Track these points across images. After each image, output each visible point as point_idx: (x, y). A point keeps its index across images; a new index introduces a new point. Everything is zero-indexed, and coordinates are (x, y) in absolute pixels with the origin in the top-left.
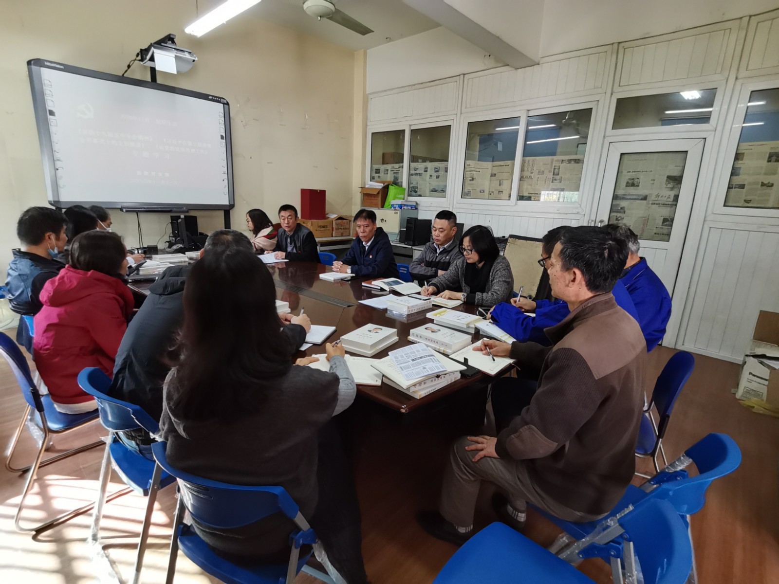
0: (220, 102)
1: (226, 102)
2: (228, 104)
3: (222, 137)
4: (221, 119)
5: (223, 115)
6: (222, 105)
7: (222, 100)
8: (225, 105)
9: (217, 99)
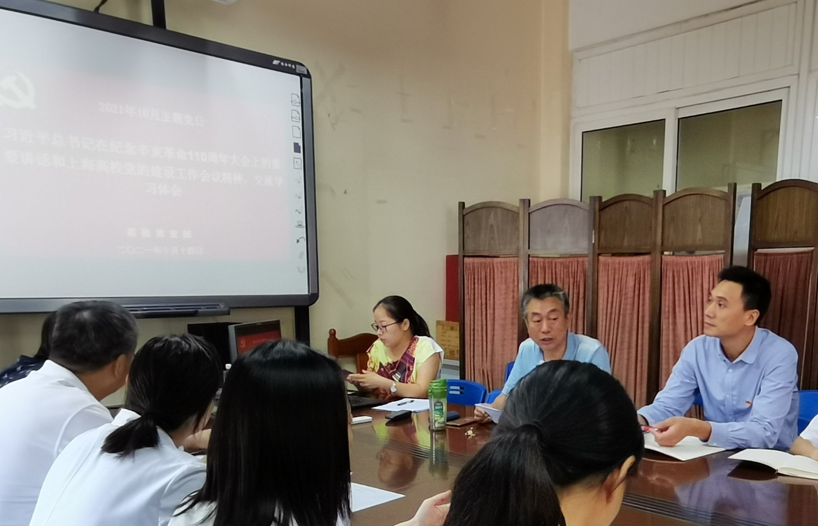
0: (292, 72)
1: (306, 73)
2: (308, 76)
3: (297, 148)
4: (295, 108)
5: (299, 100)
6: (298, 78)
7: (299, 69)
8: (303, 78)
9: (287, 67)
